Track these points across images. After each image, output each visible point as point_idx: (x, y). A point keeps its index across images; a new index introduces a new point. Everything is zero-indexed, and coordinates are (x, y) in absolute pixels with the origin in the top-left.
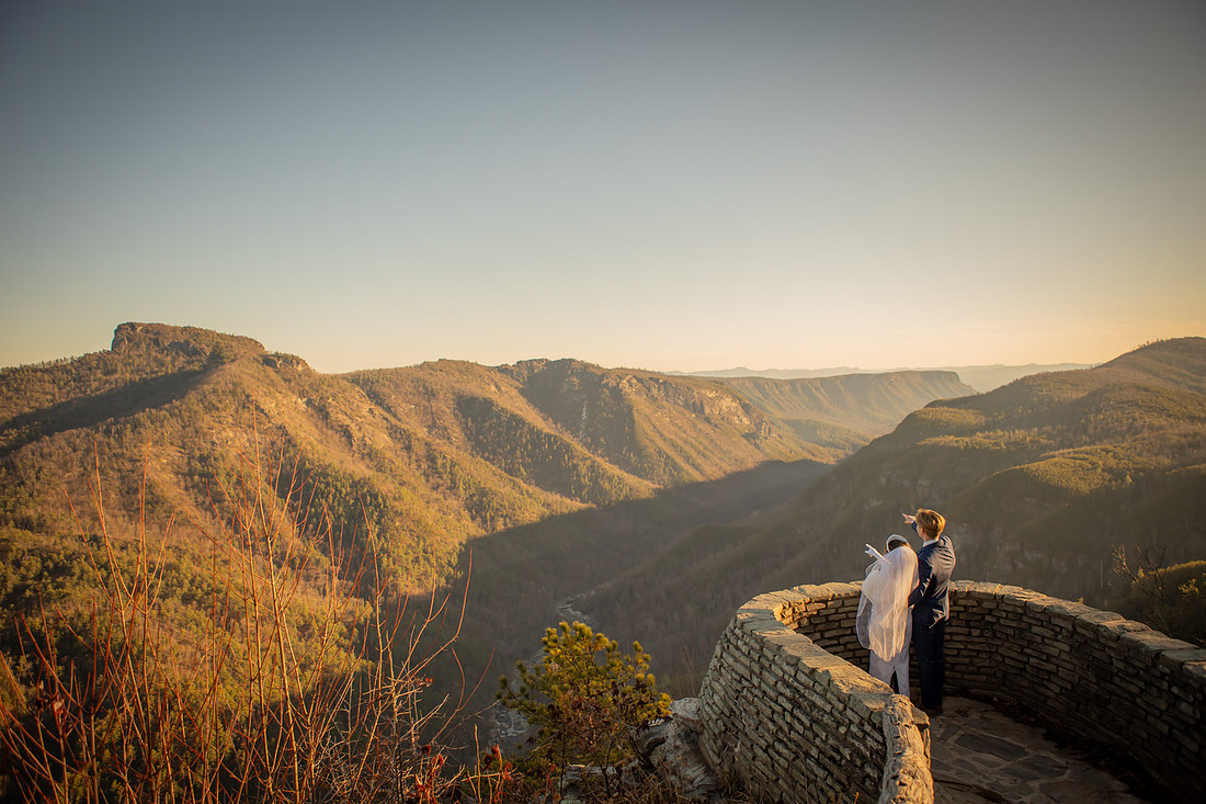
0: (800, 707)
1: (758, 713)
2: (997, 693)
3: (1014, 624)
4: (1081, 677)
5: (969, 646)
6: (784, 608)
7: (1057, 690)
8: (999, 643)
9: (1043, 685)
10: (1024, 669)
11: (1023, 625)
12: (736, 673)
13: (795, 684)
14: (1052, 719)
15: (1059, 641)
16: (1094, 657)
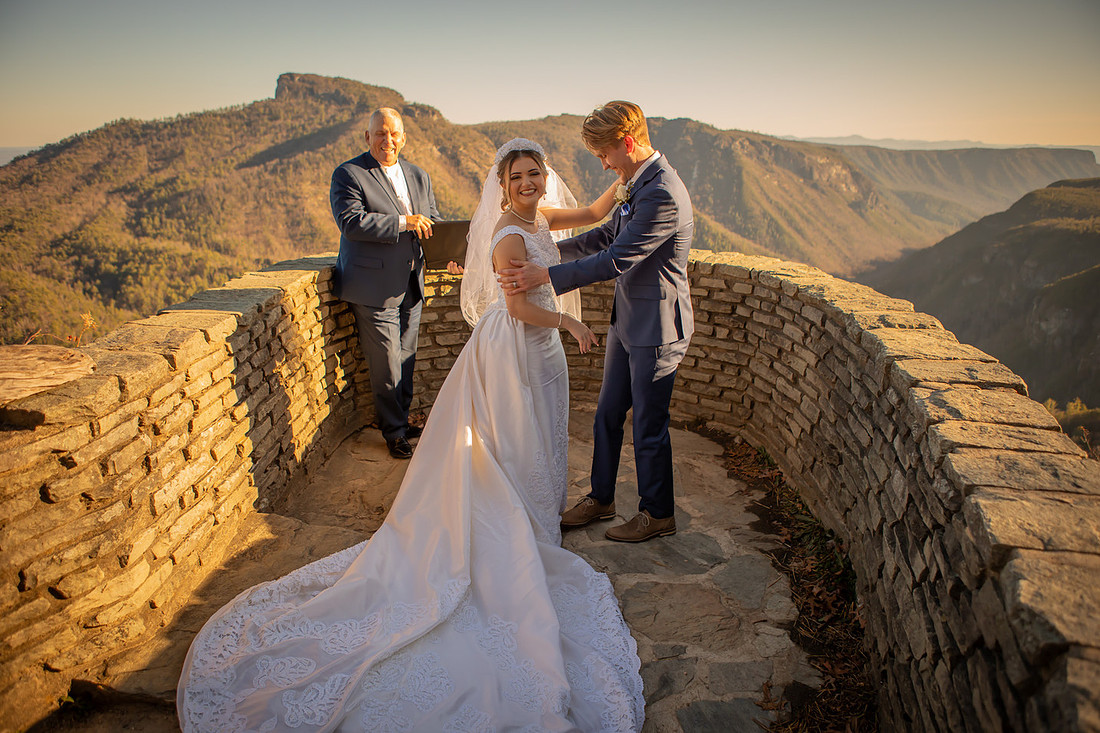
2: (744, 432)
3: (765, 320)
4: (821, 415)
5: (713, 356)
7: (797, 431)
8: (749, 351)
9: (786, 424)
10: (770, 397)
11: (776, 323)
14: (789, 481)
15: (808, 349)
16: (837, 378)
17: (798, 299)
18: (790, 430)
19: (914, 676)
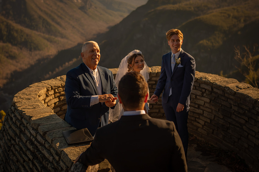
0: (37, 158)
1: (18, 161)
6: (48, 90)
7: (203, 123)
9: (196, 121)
12: (9, 135)
13: (36, 142)
14: (200, 139)
15: (204, 97)
16: (222, 105)
17: (197, 82)
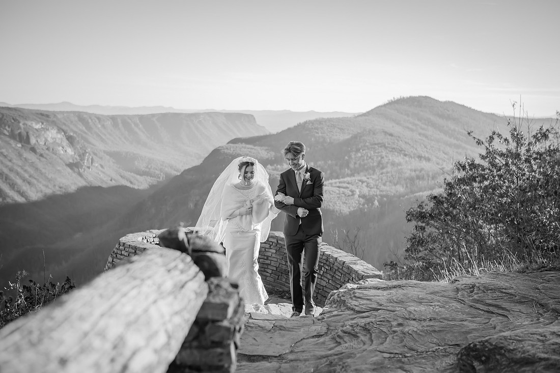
4: (280, 263)
7: (270, 271)
18: (267, 272)
19: (325, 289)
